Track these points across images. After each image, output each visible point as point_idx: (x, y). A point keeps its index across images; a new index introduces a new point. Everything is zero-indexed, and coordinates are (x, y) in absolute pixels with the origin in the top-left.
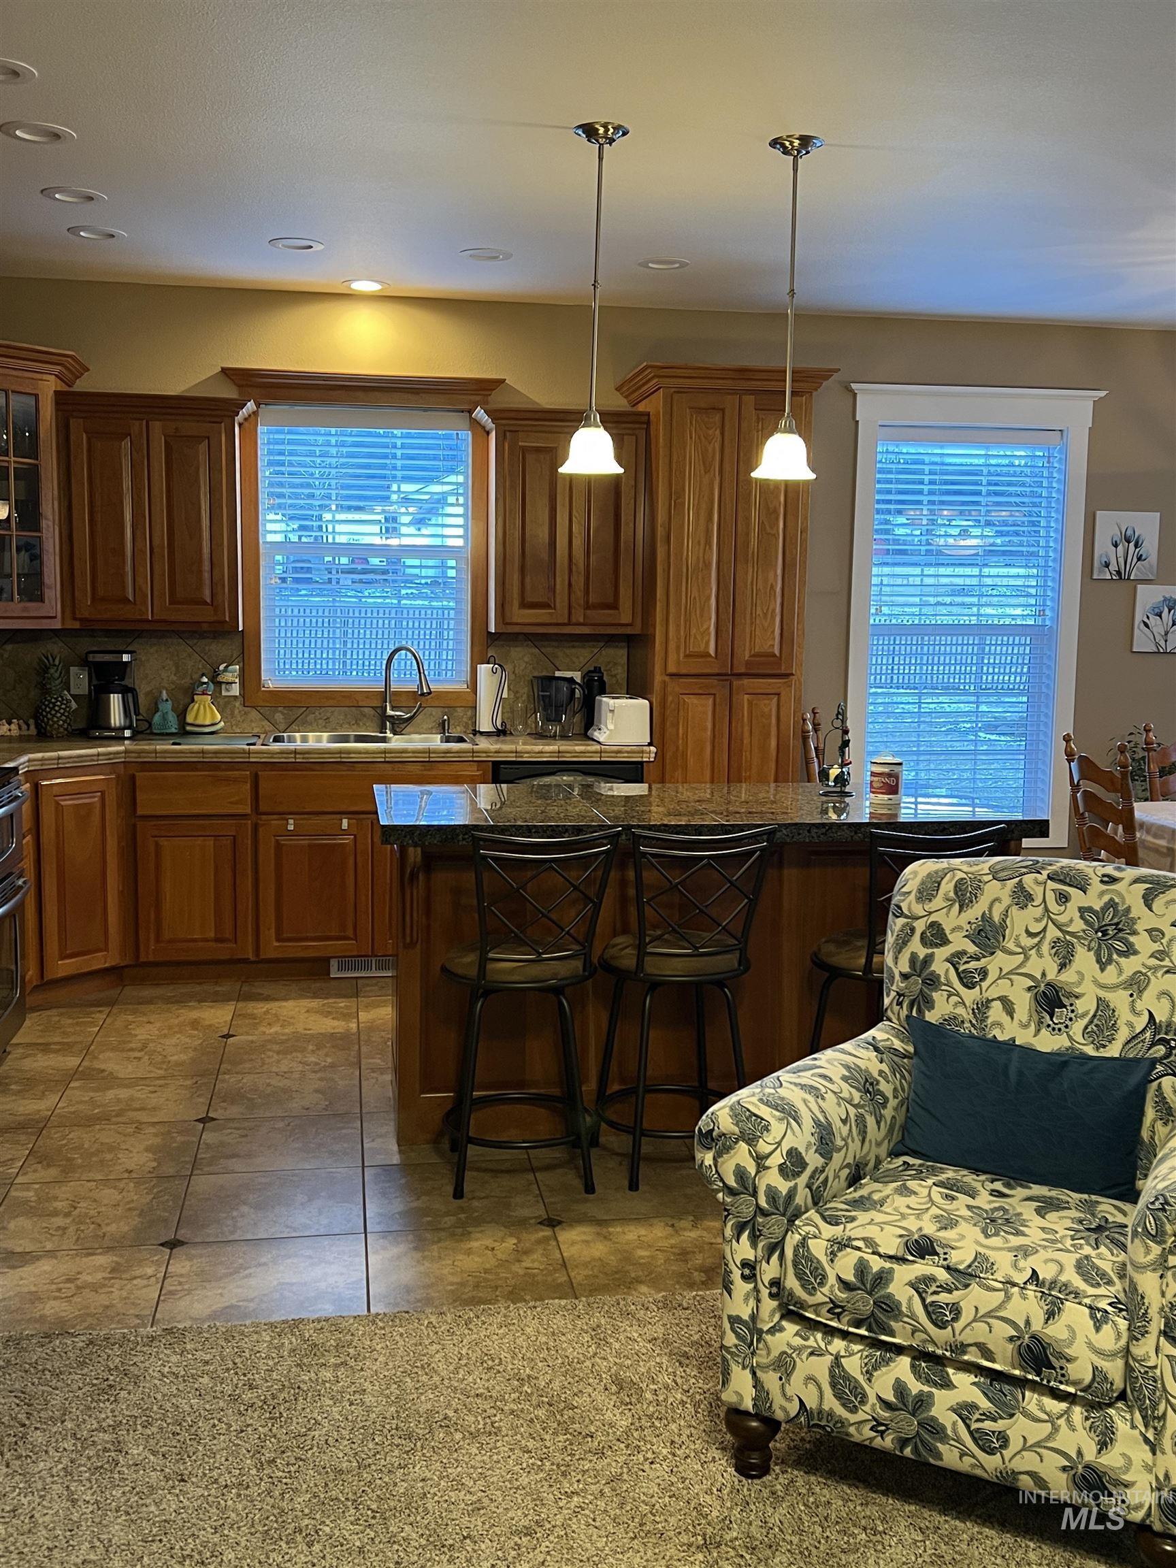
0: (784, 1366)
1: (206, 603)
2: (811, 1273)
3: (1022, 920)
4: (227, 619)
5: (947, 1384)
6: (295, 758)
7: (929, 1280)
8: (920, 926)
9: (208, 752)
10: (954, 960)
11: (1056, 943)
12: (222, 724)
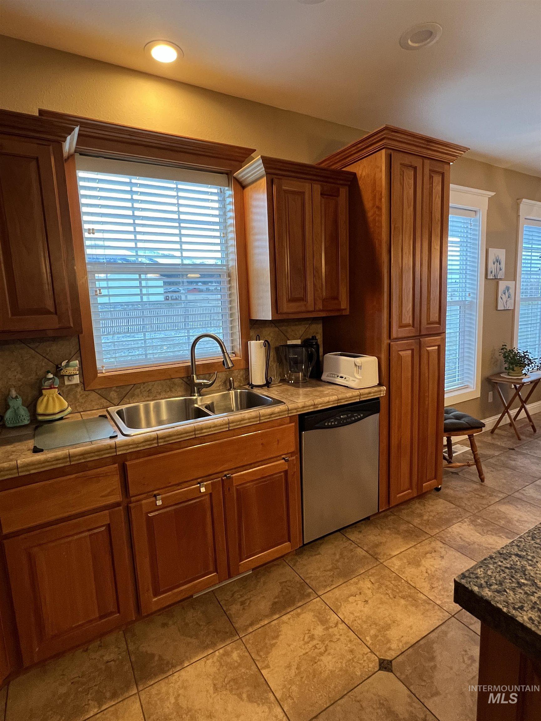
1: (49, 312)
4: (72, 325)
6: (158, 443)
9: (75, 455)
12: (70, 409)
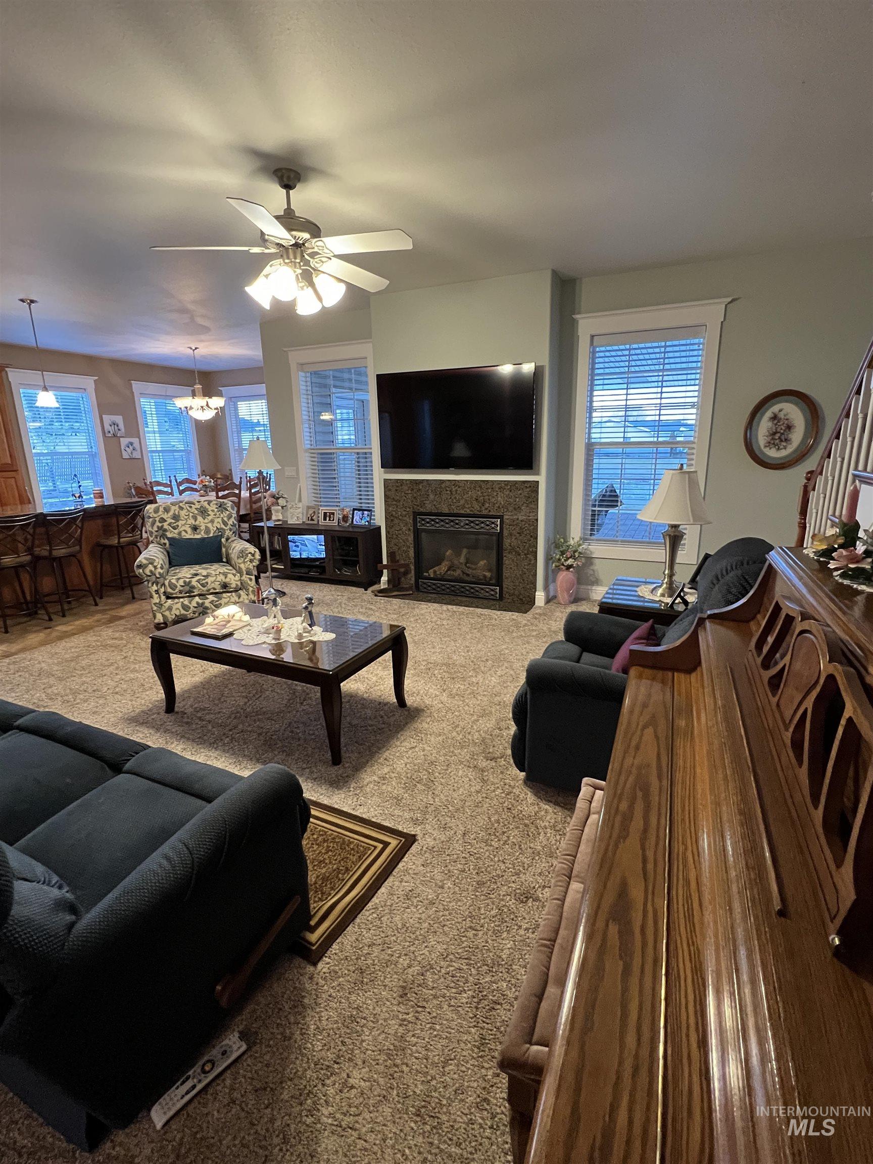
0: (170, 609)
2: (173, 587)
3: (183, 513)
5: (207, 598)
7: (199, 579)
8: (157, 519)
10: (169, 524)
11: (192, 516)
